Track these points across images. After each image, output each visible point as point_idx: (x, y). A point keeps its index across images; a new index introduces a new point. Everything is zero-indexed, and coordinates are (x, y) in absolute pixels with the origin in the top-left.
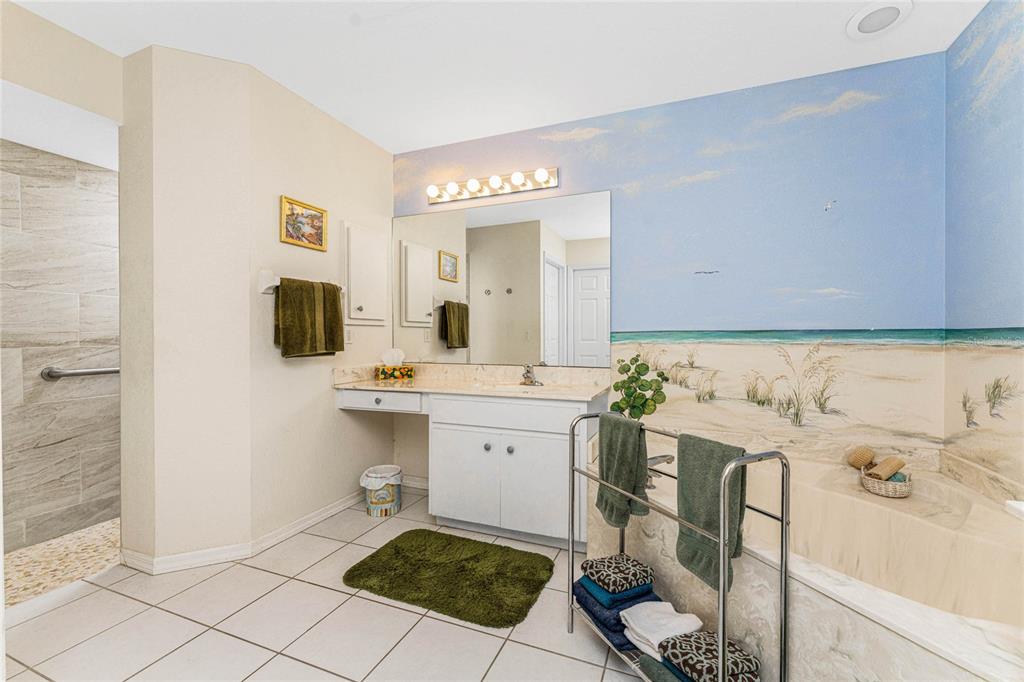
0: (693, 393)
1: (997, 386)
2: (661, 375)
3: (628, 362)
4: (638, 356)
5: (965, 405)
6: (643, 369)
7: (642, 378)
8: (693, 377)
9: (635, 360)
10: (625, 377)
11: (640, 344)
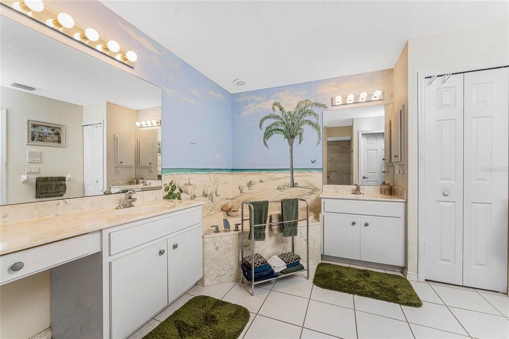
0: (190, 196)
1: (250, 182)
2: (180, 190)
3: (168, 185)
4: (172, 181)
5: (239, 188)
6: (174, 188)
7: (174, 192)
8: (190, 189)
9: (171, 183)
10: (167, 193)
11: (173, 175)
